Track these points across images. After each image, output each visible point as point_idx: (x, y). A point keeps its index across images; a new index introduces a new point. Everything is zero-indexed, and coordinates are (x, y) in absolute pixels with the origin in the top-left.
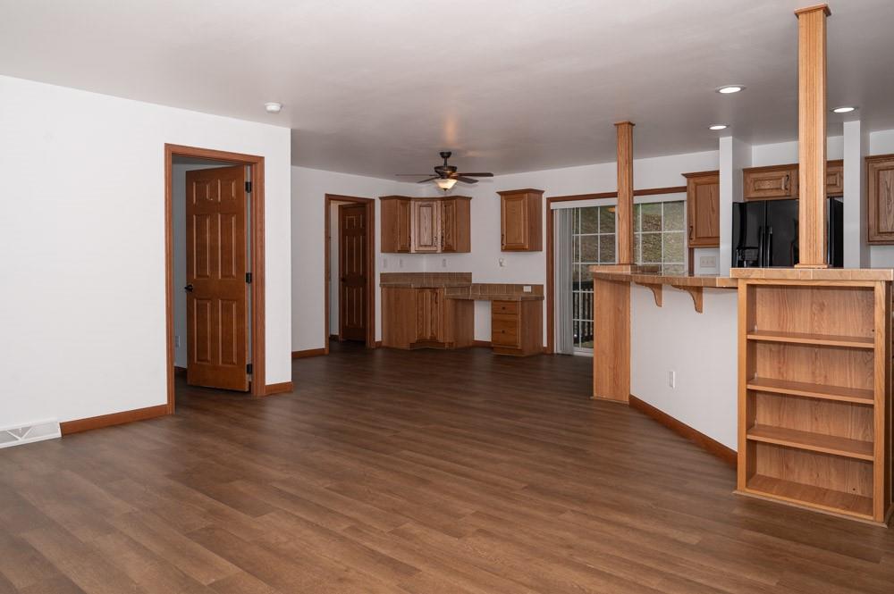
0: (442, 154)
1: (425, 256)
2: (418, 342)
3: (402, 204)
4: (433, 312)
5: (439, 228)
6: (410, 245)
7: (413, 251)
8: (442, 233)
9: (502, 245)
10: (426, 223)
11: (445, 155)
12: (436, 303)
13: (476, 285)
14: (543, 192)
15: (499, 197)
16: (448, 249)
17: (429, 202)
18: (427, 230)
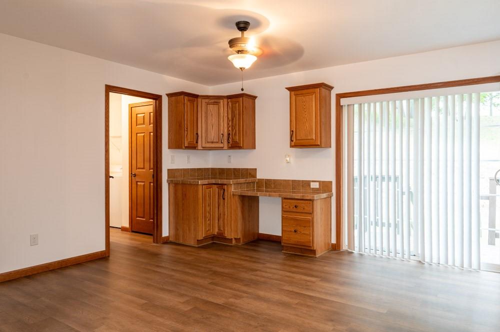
0: (238, 24)
1: (211, 152)
2: (205, 239)
3: (189, 100)
4: (221, 208)
5: (226, 125)
6: (197, 142)
7: (200, 147)
8: (228, 130)
9: (292, 140)
10: (213, 120)
11: (242, 25)
12: (224, 199)
13: (261, 181)
14: (332, 88)
15: (288, 92)
16: (235, 145)
17: (216, 101)
18: (214, 127)
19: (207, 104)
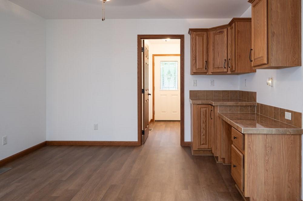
6: (206, 69)
7: (210, 72)
10: (218, 48)
12: (212, 118)
13: (260, 105)
17: (221, 30)
18: (219, 54)
19: (215, 35)
